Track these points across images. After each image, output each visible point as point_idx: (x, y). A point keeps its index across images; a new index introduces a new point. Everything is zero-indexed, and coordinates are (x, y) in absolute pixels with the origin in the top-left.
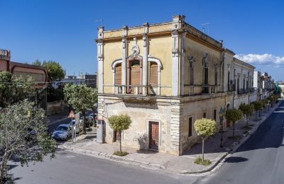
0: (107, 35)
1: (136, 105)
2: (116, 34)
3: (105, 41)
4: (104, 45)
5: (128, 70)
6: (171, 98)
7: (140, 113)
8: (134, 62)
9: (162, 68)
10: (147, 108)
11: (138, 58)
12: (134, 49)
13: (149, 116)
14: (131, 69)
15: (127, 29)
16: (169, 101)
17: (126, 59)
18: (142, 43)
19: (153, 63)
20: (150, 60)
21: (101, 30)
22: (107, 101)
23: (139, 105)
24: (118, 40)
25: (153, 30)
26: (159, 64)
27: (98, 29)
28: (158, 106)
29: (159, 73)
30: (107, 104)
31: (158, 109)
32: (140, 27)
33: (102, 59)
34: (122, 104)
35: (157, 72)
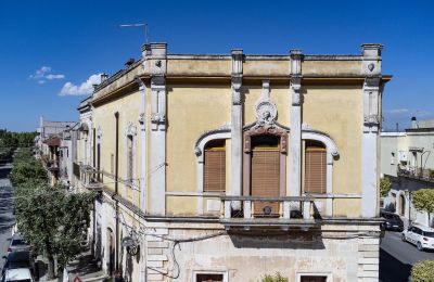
0: (178, 67)
1: (265, 240)
2: (205, 68)
3: (172, 82)
4: (168, 90)
5: (247, 157)
6: (361, 222)
7: (278, 259)
8: (265, 139)
9: (336, 157)
10: (294, 247)
11: (277, 130)
12: (265, 109)
13: (302, 264)
14: (251, 153)
15: (242, 58)
16: (355, 228)
17: (244, 130)
18: (288, 95)
19: (310, 143)
20: (307, 136)
21: (158, 52)
22: (176, 235)
23: (274, 241)
24: (222, 82)
25: (313, 68)
26: (331, 148)
27: (148, 48)
28: (325, 242)
29: (329, 168)
30: (177, 242)
31: (322, 247)
32: (280, 58)
33: (162, 127)
34: (226, 240)
35: (325, 164)
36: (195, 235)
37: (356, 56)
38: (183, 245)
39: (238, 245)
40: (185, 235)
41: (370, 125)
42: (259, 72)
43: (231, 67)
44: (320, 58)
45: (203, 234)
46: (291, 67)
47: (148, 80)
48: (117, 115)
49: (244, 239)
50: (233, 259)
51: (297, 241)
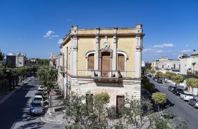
0: (80, 32)
1: (105, 84)
2: (89, 32)
3: (79, 37)
4: (78, 39)
5: (100, 59)
6: (135, 79)
8: (106, 53)
9: (127, 59)
10: (115, 86)
11: (109, 51)
12: (106, 44)
13: (117, 92)
14: (102, 58)
15: (99, 29)
16: (133, 81)
17: (99, 51)
18: (113, 40)
19: (120, 55)
20: (118, 52)
21: (75, 28)
22: (80, 82)
23: (108, 84)
24: (93, 36)
26: (126, 56)
27: (72, 27)
28: (124, 85)
29: (125, 62)
30: (80, 84)
31: (123, 87)
32: (110, 29)
33: (76, 50)
34: (94, 84)
35: (124, 61)
36: (85, 82)
38: (82, 85)
39: (98, 86)
40: (82, 82)
41: (138, 49)
42: (104, 33)
43: (96, 32)
44: (123, 29)
45: (88, 82)
46: (114, 32)
47: (72, 36)
48: (67, 48)
49: (100, 84)
50: (97, 90)
51: (115, 85)
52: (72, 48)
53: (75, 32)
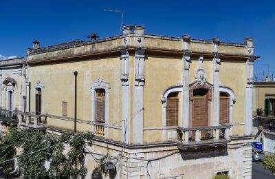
0: (151, 43)
1: (199, 154)
2: (167, 45)
3: (149, 53)
4: (146, 58)
5: (191, 103)
6: (245, 138)
7: (205, 164)
8: (200, 92)
9: (234, 102)
10: (214, 156)
11: (207, 86)
13: (217, 166)
14: (193, 101)
15: (188, 41)
16: (242, 141)
17: (190, 85)
18: (212, 64)
21: (139, 32)
22: (149, 156)
23: (204, 153)
25: (223, 50)
26: (232, 97)
28: (229, 151)
29: (231, 108)
30: (150, 161)
31: (227, 154)
32: (207, 43)
33: (142, 83)
34: (178, 156)
35: (229, 105)
36: (160, 155)
37: (244, 45)
38: (153, 163)
39: (185, 159)
40: (154, 156)
41: (250, 83)
44: (227, 44)
45: (165, 154)
47: (132, 51)
48: (76, 74)
49: (188, 154)
50: (182, 168)
51: (215, 152)
52: (132, 79)
53: (140, 41)
